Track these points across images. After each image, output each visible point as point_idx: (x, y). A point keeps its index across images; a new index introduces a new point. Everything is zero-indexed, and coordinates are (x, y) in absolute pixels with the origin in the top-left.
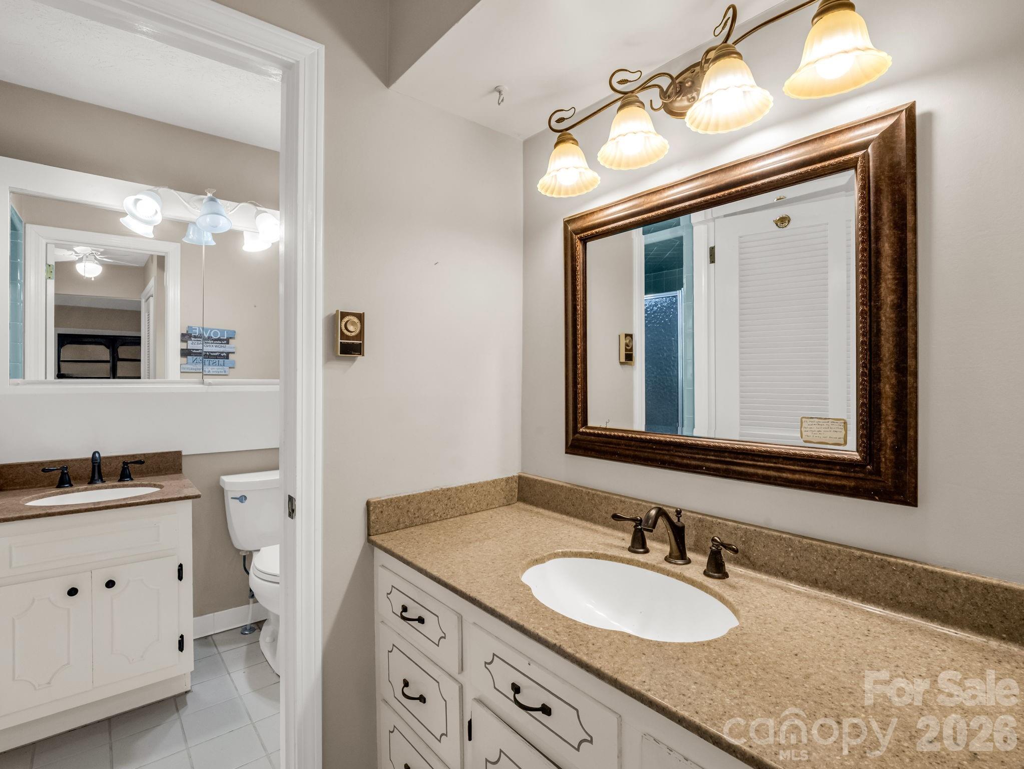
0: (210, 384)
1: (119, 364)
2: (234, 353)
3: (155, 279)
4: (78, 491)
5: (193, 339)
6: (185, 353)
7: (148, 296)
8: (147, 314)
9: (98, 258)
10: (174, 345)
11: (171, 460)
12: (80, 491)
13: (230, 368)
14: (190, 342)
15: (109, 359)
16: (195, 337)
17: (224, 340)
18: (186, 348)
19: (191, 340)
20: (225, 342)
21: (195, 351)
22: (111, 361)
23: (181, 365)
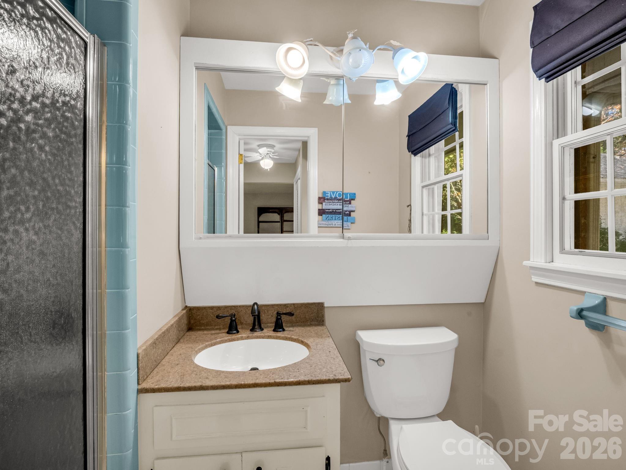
0: (349, 239)
1: (285, 223)
2: (354, 211)
3: (301, 166)
4: (242, 338)
5: (326, 201)
6: (321, 212)
7: (297, 179)
8: (297, 191)
9: (271, 156)
10: (314, 206)
11: (315, 311)
12: (243, 339)
13: (351, 223)
14: (324, 204)
15: (279, 221)
16: (327, 199)
17: (347, 201)
18: (321, 208)
19: (325, 202)
20: (348, 202)
21: (327, 211)
22: (280, 221)
23: (318, 221)
